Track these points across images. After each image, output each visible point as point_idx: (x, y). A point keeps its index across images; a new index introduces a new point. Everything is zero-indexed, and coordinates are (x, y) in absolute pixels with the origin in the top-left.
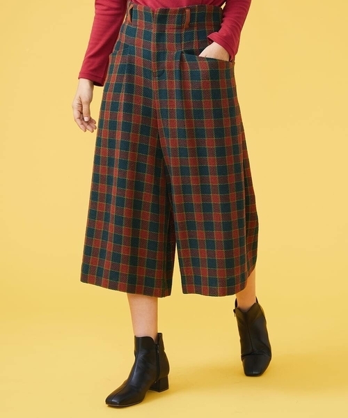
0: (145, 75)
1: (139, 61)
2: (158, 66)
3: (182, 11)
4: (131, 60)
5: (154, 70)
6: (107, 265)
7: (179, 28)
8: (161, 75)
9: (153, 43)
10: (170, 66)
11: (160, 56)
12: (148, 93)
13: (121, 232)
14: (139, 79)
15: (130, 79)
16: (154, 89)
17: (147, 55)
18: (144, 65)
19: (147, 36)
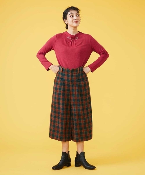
0: (68, 86)
1: (66, 82)
2: (72, 83)
3: (77, 69)
4: (64, 82)
5: (71, 84)
6: (59, 135)
7: (77, 73)
8: (72, 85)
9: (70, 78)
10: (75, 83)
11: (72, 81)
12: (69, 90)
13: (63, 126)
14: (66, 87)
15: (64, 87)
16: (71, 89)
17: (68, 81)
18: (68, 83)
19: (68, 76)
